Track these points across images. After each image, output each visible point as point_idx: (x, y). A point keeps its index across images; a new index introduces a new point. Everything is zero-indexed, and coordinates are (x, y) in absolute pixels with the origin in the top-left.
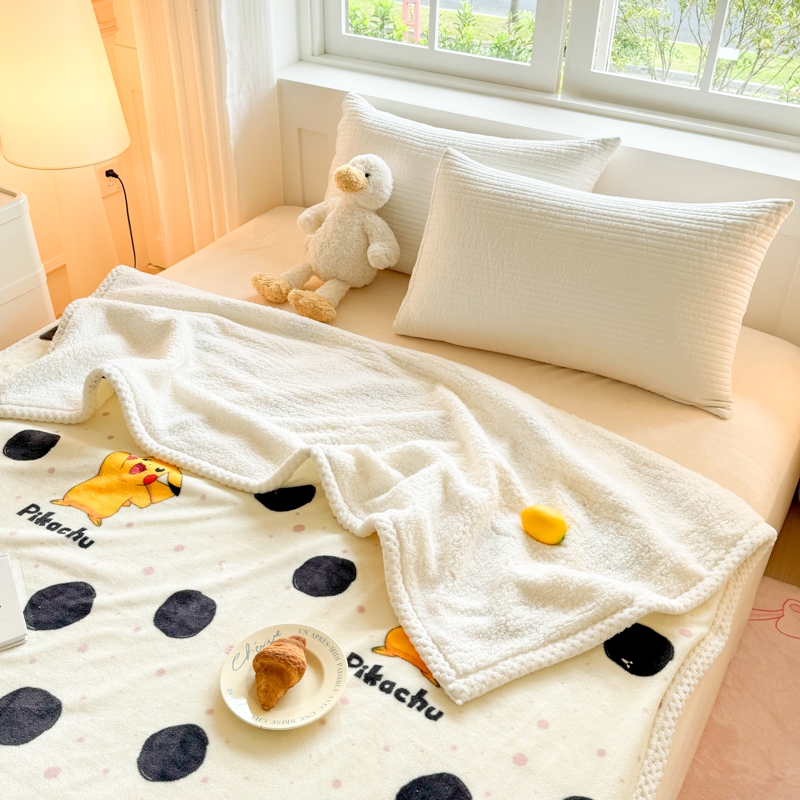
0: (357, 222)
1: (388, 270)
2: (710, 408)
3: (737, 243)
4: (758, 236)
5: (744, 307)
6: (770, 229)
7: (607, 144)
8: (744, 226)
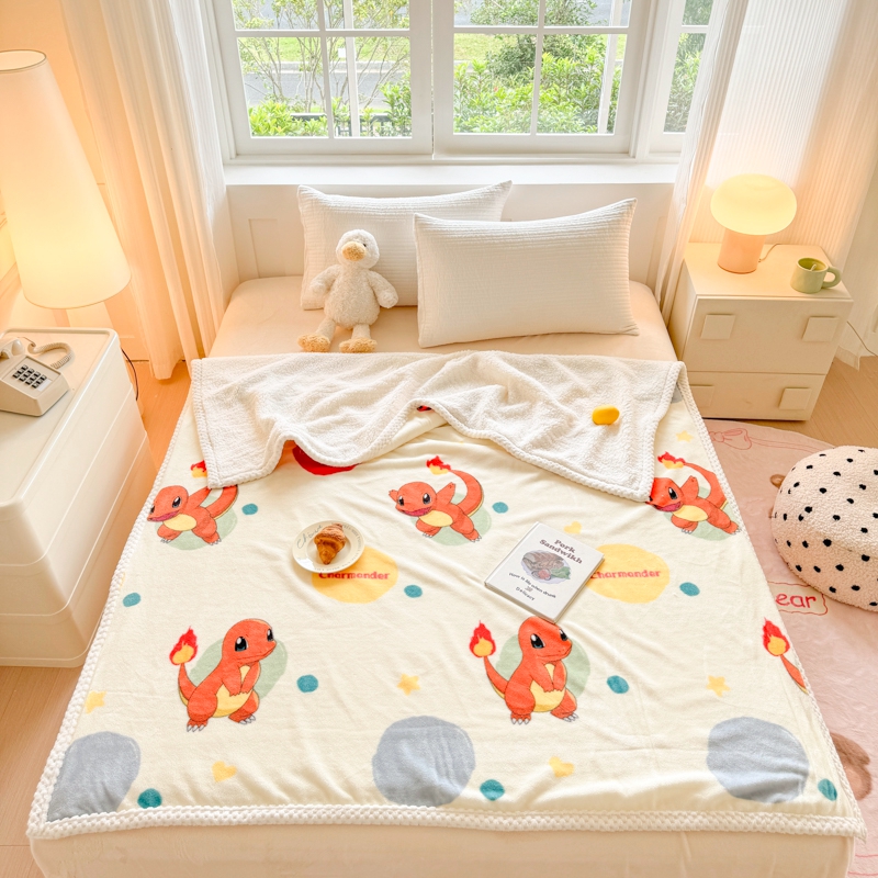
0: (364, 279)
1: (395, 307)
2: (629, 332)
3: (618, 232)
4: (626, 224)
5: (627, 267)
6: (629, 218)
7: (505, 186)
8: (618, 221)
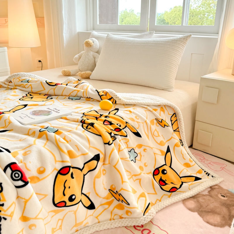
0: (92, 54)
2: (167, 89)
3: (175, 44)
4: (181, 43)
6: (185, 41)
